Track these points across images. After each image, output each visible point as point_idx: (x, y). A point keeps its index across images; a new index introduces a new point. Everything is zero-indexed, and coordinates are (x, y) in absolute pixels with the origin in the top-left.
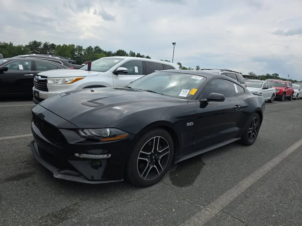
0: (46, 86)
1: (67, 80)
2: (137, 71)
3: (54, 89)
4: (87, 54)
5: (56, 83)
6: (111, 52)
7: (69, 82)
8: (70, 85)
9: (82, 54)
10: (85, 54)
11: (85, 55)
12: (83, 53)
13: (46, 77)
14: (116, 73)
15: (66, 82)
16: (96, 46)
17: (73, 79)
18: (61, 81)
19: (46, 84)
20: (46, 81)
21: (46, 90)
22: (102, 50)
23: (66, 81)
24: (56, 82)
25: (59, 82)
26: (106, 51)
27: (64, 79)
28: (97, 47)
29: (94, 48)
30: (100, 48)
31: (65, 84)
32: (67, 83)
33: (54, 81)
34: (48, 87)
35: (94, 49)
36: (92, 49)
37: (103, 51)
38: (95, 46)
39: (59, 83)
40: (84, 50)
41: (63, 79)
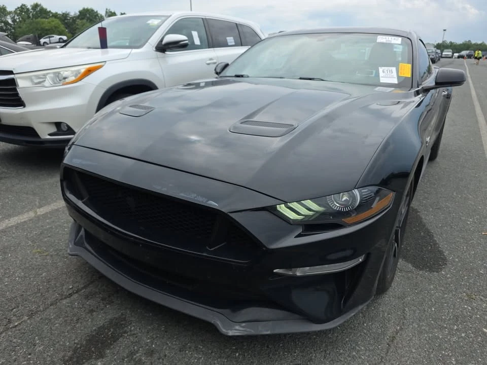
0: (17, 94)
1: (65, 73)
2: (197, 42)
3: (39, 98)
4: (20, 21)
5: (39, 83)
6: (68, 14)
7: (73, 78)
8: (77, 87)
9: (8, 22)
10: (14, 21)
11: (14, 24)
12: (10, 21)
13: (11, 72)
14: (163, 48)
15: (65, 78)
16: (35, 3)
17: (78, 71)
18: (50, 77)
19: (15, 90)
20: (12, 82)
21: (19, 103)
22: (48, 10)
23: (64, 76)
24: (36, 81)
25: (47, 81)
26: (57, 13)
27: (59, 73)
28: (36, 6)
29: (30, 8)
30: (45, 7)
31: (63, 85)
32: (67, 80)
33: (32, 81)
34: (20, 95)
35: (32, 9)
36: (28, 10)
37: (52, 13)
38: (32, 4)
39: (47, 84)
40: (10, 13)
41: (54, 73)
